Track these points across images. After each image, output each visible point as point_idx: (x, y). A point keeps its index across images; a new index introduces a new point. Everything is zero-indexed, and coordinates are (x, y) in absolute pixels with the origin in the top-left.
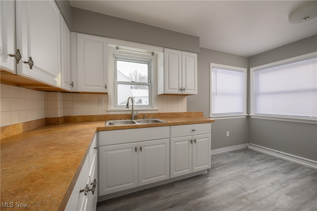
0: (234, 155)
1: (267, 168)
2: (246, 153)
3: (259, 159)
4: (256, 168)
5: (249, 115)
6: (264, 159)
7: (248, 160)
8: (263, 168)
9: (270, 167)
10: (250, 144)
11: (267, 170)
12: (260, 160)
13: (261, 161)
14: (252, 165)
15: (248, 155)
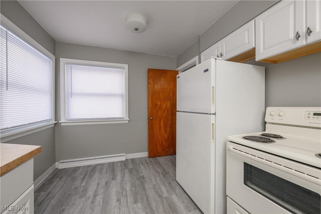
0: (47, 192)
1: (98, 185)
2: (61, 178)
3: (82, 177)
4: (90, 193)
5: (60, 122)
6: (86, 174)
7: (73, 187)
8: (95, 187)
9: (100, 181)
10: (60, 162)
11: (100, 186)
12: (84, 178)
13: (87, 178)
14: (82, 191)
15: (66, 179)
